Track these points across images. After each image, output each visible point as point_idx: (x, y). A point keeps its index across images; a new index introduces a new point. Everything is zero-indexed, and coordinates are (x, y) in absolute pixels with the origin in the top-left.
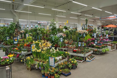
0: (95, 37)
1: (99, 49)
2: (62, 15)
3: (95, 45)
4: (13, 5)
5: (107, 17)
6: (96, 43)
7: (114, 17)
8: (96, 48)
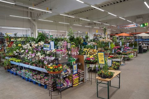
0: (121, 45)
1: (126, 56)
2: (79, 23)
3: (121, 52)
4: (31, 12)
5: (126, 26)
6: (122, 50)
7: (134, 26)
8: (123, 55)
